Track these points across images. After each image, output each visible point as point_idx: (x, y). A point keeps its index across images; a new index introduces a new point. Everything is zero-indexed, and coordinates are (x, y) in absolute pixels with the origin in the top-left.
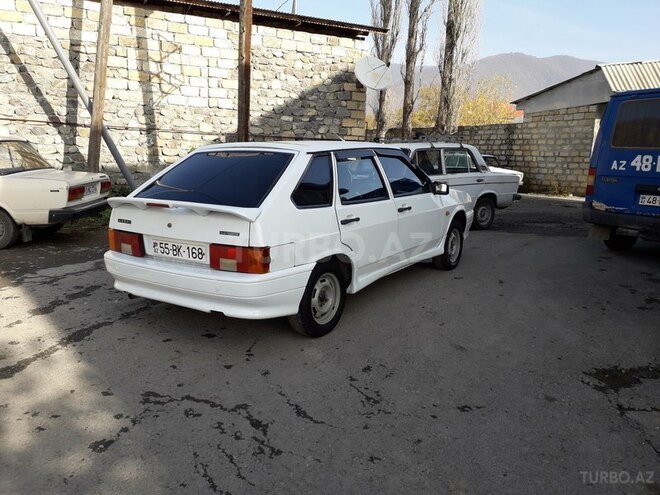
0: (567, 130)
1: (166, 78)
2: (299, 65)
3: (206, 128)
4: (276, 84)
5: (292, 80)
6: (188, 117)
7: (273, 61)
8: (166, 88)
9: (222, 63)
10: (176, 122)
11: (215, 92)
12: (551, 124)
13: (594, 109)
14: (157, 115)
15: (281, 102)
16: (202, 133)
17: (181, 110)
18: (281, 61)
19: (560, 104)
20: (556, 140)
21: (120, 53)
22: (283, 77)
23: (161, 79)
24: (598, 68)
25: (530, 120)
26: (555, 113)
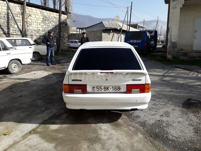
0: (97, 35)
1: (29, 23)
2: (55, 20)
3: (37, 35)
4: (50, 24)
5: (53, 23)
6: (34, 32)
7: (49, 19)
8: (28, 25)
9: (40, 19)
10: (31, 33)
11: (39, 26)
12: (93, 34)
13: (102, 31)
14: (27, 32)
15: (51, 28)
16: (37, 36)
17: (32, 30)
18: (51, 19)
19: (95, 29)
20: (95, 37)
21: (18, 16)
22: (52, 23)
23: (27, 23)
24: (102, 22)
25: (88, 32)
26: (94, 31)
